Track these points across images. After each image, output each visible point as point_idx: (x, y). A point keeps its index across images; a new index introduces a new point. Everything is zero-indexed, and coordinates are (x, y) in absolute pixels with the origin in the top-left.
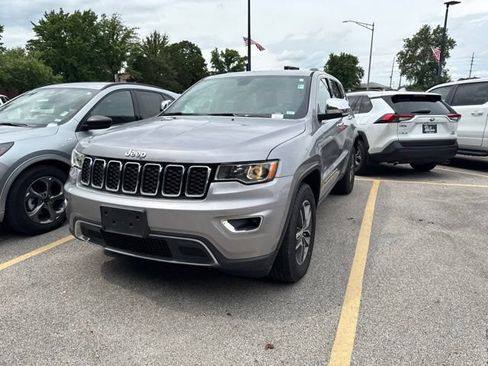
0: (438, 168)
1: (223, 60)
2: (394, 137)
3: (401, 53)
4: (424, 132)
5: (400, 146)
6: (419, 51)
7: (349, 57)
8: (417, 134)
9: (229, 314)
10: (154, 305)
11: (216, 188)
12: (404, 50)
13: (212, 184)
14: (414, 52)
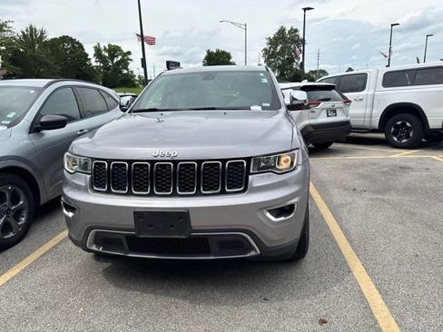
0: (334, 146)
1: (107, 54)
2: (307, 122)
3: (265, 50)
4: (328, 116)
5: (312, 129)
6: (279, 48)
7: (224, 53)
8: (323, 119)
9: (265, 299)
10: (188, 305)
11: (255, 180)
12: (267, 47)
13: (250, 177)
14: (275, 49)
